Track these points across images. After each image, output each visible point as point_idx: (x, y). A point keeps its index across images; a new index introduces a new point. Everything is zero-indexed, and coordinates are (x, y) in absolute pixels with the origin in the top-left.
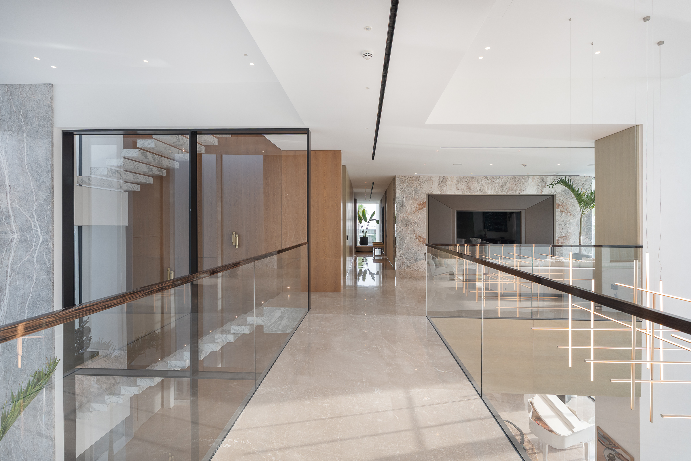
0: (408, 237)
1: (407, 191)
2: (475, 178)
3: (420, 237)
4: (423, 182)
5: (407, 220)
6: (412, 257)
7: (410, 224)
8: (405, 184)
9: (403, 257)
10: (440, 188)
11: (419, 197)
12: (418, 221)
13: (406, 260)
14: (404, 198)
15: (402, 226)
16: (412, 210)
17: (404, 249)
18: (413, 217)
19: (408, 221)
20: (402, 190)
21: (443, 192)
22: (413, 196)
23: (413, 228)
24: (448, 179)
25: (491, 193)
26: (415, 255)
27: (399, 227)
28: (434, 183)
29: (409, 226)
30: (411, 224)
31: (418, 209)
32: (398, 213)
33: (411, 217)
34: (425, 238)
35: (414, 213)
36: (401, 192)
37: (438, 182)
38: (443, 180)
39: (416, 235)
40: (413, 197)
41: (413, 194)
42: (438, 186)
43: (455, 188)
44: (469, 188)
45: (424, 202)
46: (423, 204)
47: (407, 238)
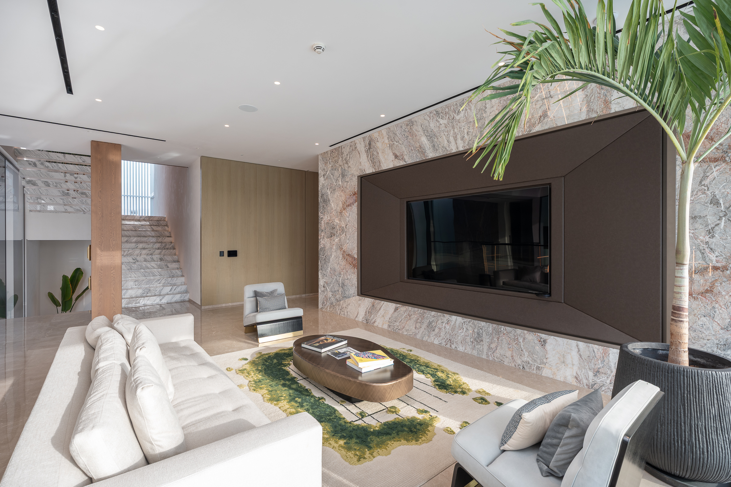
0: (333, 256)
1: (332, 176)
2: (415, 123)
3: (349, 255)
4: (348, 156)
5: (332, 225)
6: (338, 291)
7: (335, 233)
8: (330, 165)
9: (327, 288)
10: (371, 161)
11: (348, 184)
12: (346, 227)
13: (330, 294)
14: (329, 189)
15: (326, 236)
16: (339, 209)
17: (328, 276)
18: (340, 220)
19: (333, 228)
20: (326, 177)
21: (377, 167)
22: (340, 183)
23: (340, 240)
24: (376, 139)
25: (457, 148)
26: (342, 287)
27: (322, 237)
28: (361, 154)
29: (334, 235)
30: (337, 232)
31: (346, 206)
32: (321, 215)
33: (337, 221)
34: (356, 257)
35: (341, 213)
36: (325, 180)
37: (365, 150)
38: (370, 144)
39: (344, 252)
40: (339, 185)
41: (340, 181)
42: (368, 157)
43: (391, 154)
44: (413, 149)
45: (355, 192)
46: (354, 195)
47: (331, 255)
